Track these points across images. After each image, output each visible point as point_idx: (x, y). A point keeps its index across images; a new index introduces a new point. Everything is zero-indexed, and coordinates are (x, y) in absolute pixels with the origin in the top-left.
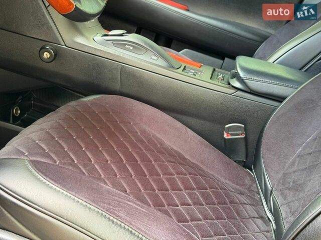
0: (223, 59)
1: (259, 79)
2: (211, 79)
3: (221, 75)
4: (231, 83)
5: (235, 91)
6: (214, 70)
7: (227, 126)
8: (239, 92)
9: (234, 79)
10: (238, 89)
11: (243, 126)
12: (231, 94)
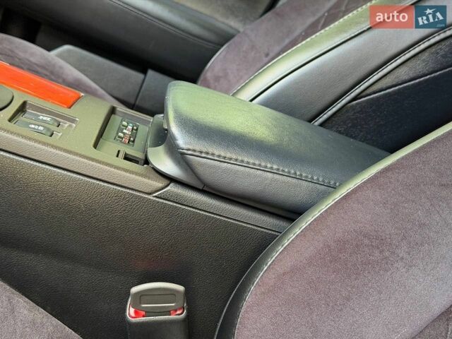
0: (144, 72)
1: (228, 155)
2: (95, 146)
3: (130, 127)
4: (151, 159)
5: (160, 185)
6: (113, 111)
7: (135, 290)
8: (172, 188)
9: (161, 149)
10: (171, 179)
11: (181, 288)
12: (150, 194)
